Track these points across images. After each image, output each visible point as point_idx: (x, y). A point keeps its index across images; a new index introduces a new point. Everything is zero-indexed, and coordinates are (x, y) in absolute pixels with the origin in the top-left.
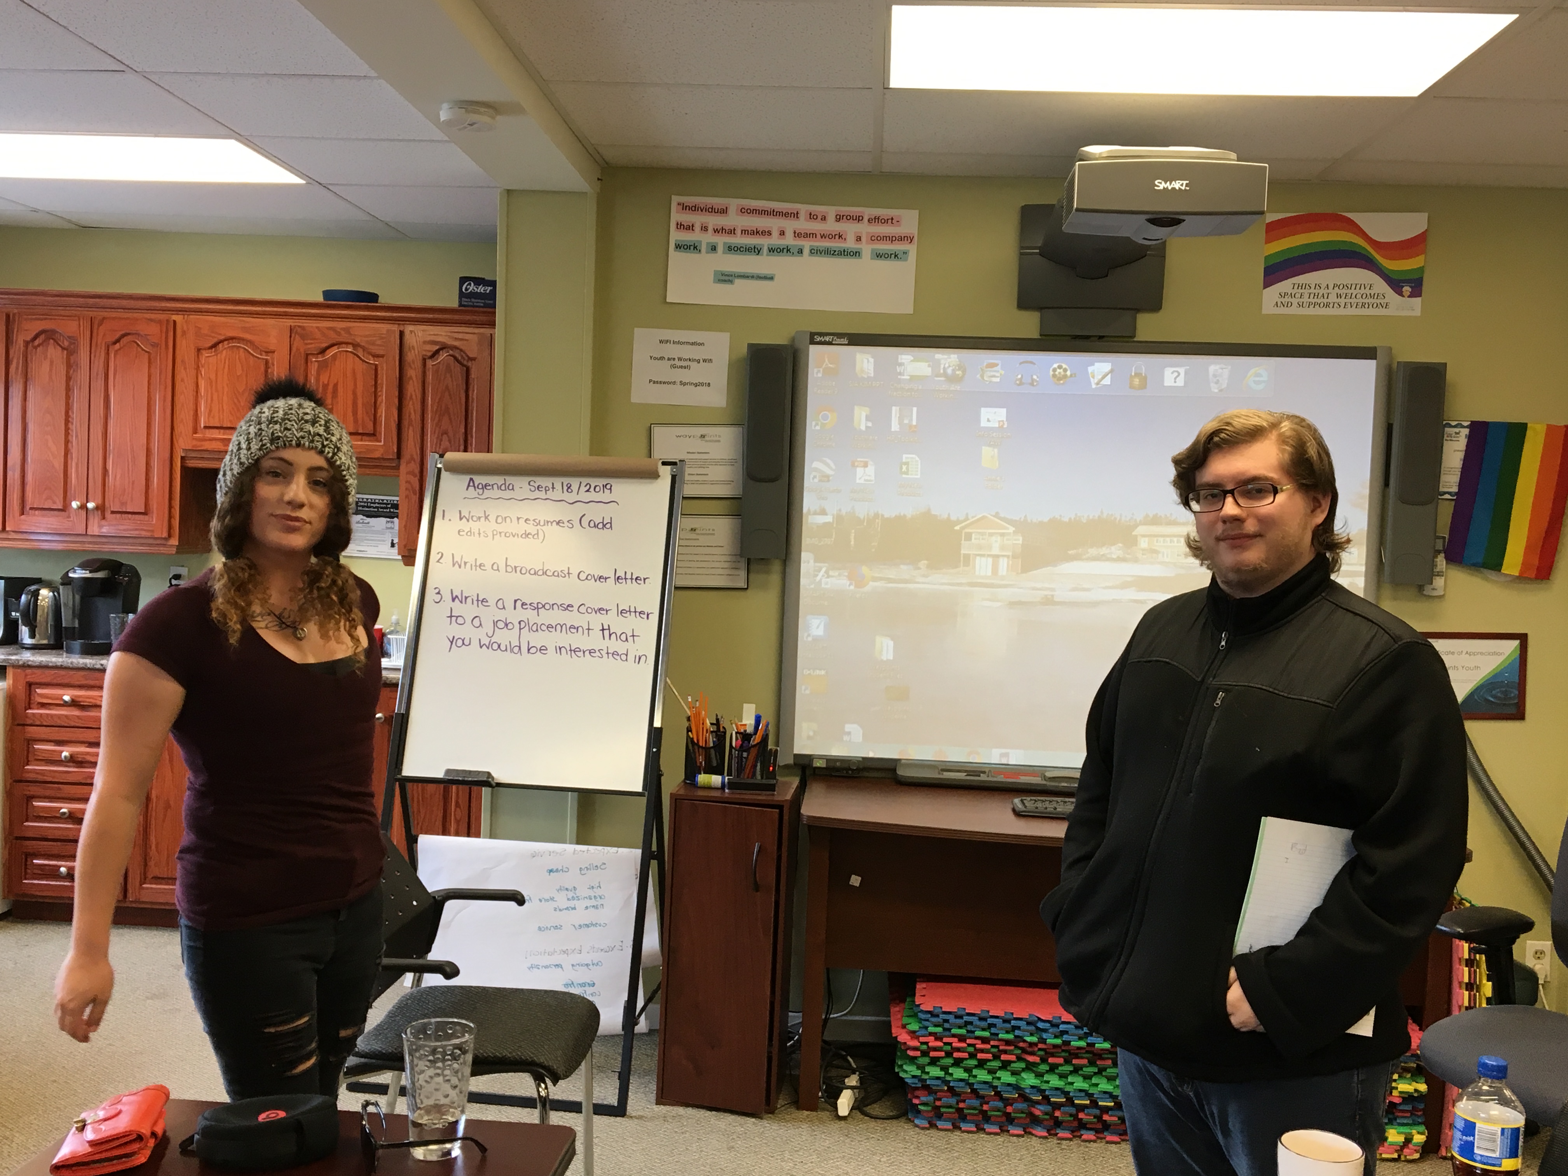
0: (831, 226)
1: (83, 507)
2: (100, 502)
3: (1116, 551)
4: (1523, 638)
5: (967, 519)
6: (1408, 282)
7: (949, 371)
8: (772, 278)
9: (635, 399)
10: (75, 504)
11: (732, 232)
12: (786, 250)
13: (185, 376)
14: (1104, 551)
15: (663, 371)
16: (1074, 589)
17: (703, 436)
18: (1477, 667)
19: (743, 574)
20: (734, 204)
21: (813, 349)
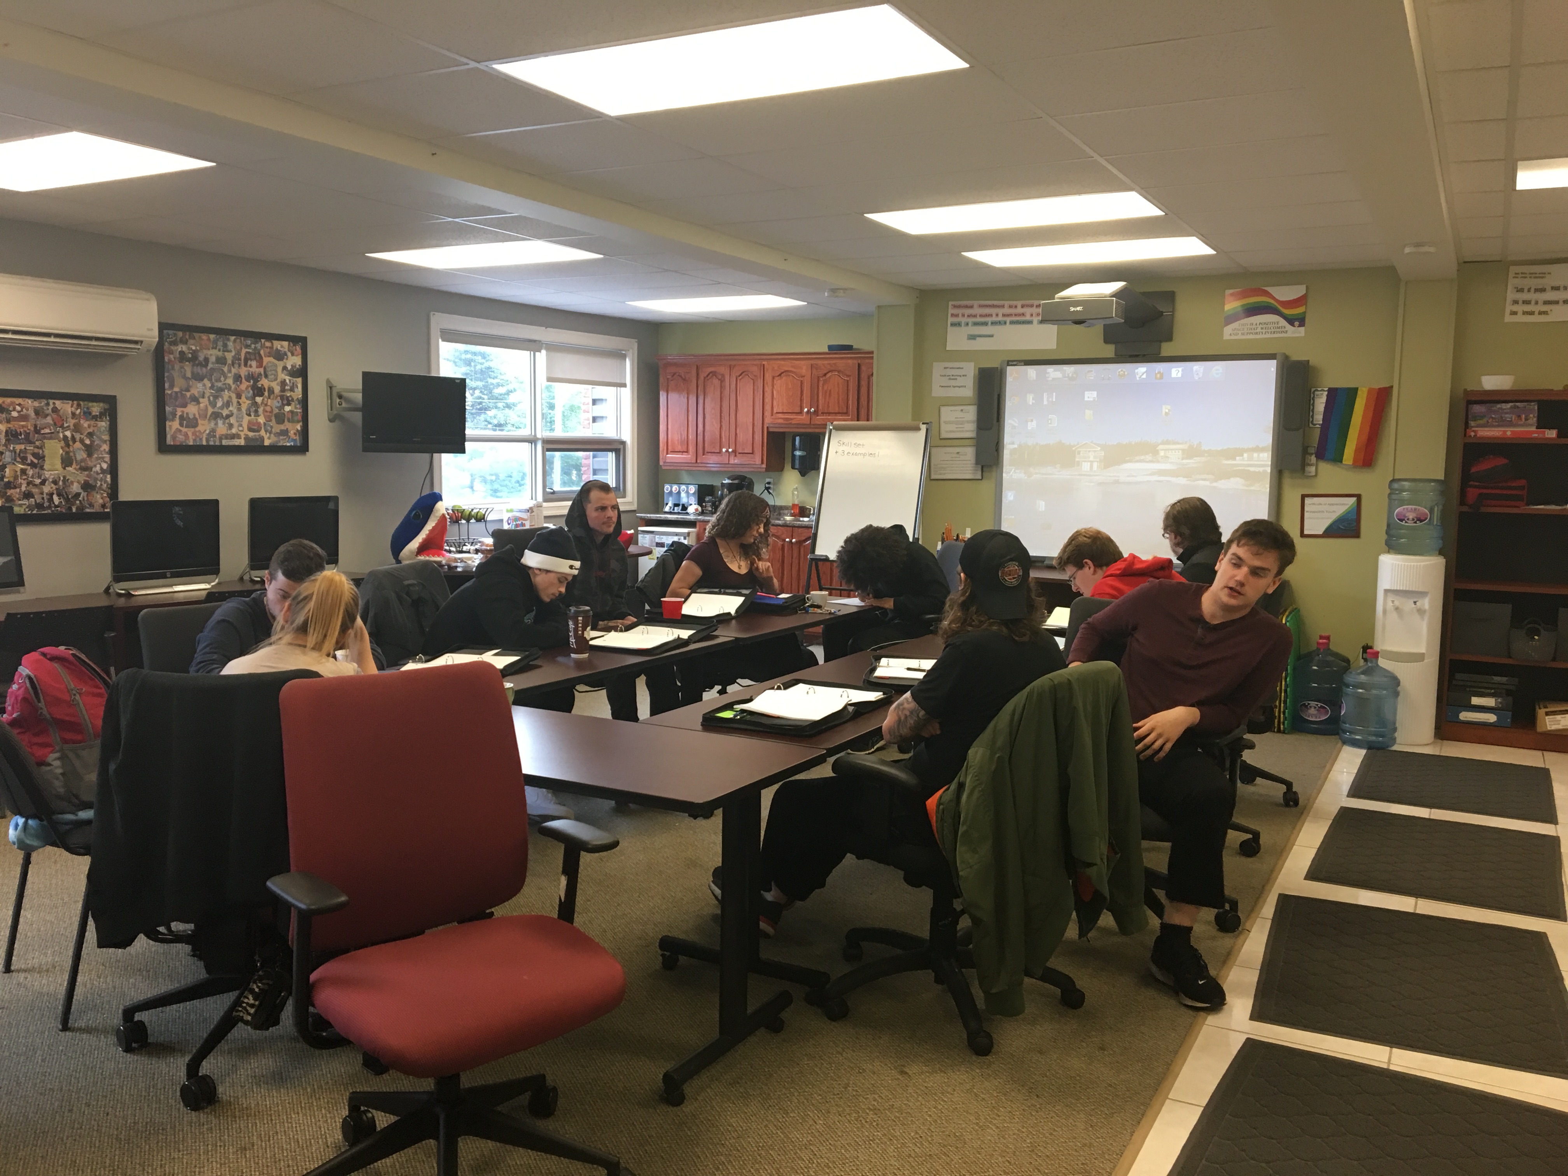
0: (1020, 310)
1: (727, 451)
2: (734, 448)
3: (1149, 457)
4: (1359, 497)
5: (1078, 444)
6: (1296, 320)
7: (1070, 375)
8: (992, 336)
9: (934, 395)
10: (724, 450)
11: (975, 316)
12: (1000, 323)
13: (768, 390)
14: (1142, 457)
15: (945, 381)
16: (1128, 476)
17: (962, 410)
18: (1334, 511)
19: (980, 473)
20: (976, 303)
21: (1009, 368)
